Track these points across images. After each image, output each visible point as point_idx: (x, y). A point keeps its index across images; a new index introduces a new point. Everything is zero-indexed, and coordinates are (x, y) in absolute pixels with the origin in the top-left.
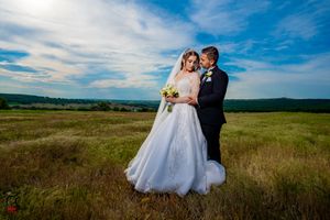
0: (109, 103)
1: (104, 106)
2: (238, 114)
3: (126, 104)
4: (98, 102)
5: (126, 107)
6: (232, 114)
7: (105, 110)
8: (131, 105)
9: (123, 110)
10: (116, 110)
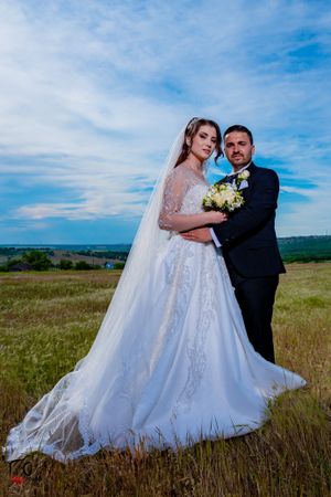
0: (49, 251)
1: (37, 260)
2: (321, 265)
3: (88, 254)
4: (22, 250)
5: (89, 260)
6: (312, 265)
7: (38, 268)
8: (100, 255)
9: (83, 267)
10: (65, 266)
